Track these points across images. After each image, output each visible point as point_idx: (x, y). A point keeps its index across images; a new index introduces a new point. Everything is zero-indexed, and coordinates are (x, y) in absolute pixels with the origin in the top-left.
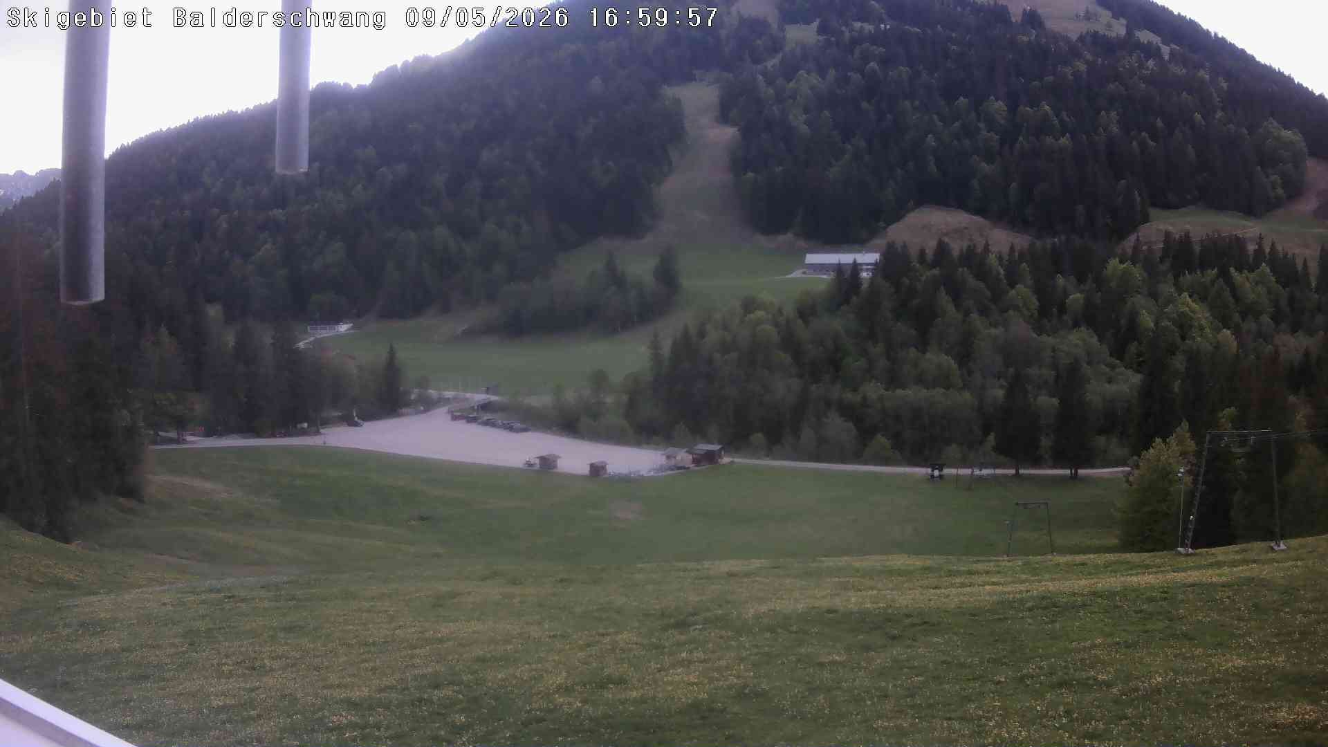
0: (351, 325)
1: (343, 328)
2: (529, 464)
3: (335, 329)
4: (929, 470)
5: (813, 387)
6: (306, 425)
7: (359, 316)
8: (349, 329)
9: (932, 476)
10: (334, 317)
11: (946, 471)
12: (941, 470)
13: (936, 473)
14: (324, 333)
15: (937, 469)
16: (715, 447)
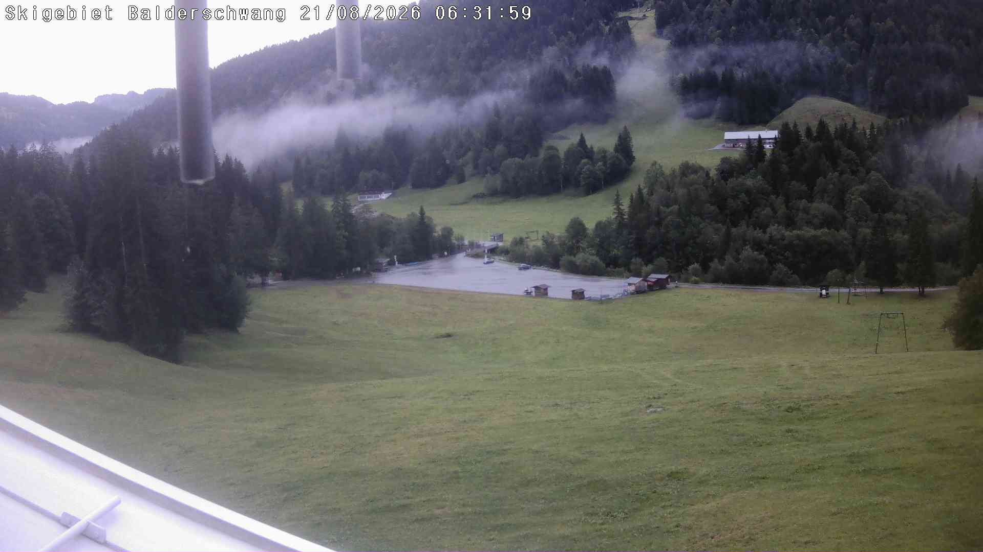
0: (390, 194)
1: (384, 196)
2: (528, 293)
3: (378, 197)
4: (819, 289)
5: (734, 230)
6: (359, 269)
7: (396, 187)
8: (388, 198)
9: (821, 294)
10: (376, 188)
11: (831, 290)
12: (827, 290)
13: (824, 292)
14: (370, 199)
15: (823, 289)
16: (664, 276)
